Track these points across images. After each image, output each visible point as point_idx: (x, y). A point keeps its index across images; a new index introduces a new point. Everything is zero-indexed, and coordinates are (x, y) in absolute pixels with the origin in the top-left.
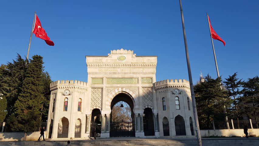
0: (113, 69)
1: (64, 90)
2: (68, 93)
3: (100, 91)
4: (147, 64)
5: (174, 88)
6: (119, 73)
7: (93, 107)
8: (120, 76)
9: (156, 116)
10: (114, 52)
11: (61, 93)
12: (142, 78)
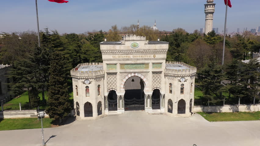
0: (126, 55)
1: (84, 80)
2: (88, 82)
3: (115, 76)
4: (158, 51)
5: (181, 77)
6: (131, 60)
7: (110, 89)
8: (133, 62)
9: (163, 96)
10: (127, 38)
11: (82, 83)
12: (153, 64)
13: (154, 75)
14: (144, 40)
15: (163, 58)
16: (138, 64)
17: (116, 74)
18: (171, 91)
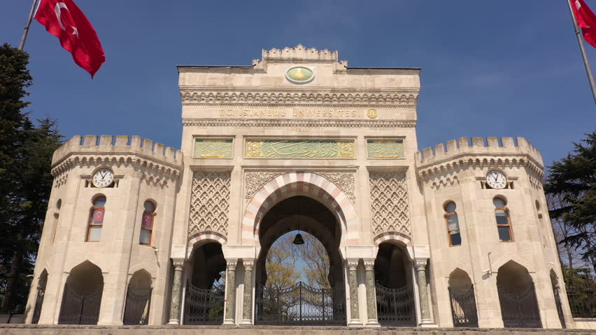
0: (267, 108)
1: (93, 168)
2: (109, 178)
3: (224, 183)
4: (384, 95)
5: (486, 169)
6: (288, 123)
7: (197, 235)
8: (293, 132)
9: (422, 268)
10: (274, 53)
11: (83, 181)
12: (370, 140)
13: (375, 182)
14: (332, 61)
15: (403, 121)
16: (315, 141)
17: (225, 173)
18: (455, 240)
